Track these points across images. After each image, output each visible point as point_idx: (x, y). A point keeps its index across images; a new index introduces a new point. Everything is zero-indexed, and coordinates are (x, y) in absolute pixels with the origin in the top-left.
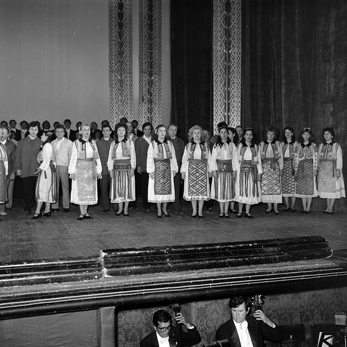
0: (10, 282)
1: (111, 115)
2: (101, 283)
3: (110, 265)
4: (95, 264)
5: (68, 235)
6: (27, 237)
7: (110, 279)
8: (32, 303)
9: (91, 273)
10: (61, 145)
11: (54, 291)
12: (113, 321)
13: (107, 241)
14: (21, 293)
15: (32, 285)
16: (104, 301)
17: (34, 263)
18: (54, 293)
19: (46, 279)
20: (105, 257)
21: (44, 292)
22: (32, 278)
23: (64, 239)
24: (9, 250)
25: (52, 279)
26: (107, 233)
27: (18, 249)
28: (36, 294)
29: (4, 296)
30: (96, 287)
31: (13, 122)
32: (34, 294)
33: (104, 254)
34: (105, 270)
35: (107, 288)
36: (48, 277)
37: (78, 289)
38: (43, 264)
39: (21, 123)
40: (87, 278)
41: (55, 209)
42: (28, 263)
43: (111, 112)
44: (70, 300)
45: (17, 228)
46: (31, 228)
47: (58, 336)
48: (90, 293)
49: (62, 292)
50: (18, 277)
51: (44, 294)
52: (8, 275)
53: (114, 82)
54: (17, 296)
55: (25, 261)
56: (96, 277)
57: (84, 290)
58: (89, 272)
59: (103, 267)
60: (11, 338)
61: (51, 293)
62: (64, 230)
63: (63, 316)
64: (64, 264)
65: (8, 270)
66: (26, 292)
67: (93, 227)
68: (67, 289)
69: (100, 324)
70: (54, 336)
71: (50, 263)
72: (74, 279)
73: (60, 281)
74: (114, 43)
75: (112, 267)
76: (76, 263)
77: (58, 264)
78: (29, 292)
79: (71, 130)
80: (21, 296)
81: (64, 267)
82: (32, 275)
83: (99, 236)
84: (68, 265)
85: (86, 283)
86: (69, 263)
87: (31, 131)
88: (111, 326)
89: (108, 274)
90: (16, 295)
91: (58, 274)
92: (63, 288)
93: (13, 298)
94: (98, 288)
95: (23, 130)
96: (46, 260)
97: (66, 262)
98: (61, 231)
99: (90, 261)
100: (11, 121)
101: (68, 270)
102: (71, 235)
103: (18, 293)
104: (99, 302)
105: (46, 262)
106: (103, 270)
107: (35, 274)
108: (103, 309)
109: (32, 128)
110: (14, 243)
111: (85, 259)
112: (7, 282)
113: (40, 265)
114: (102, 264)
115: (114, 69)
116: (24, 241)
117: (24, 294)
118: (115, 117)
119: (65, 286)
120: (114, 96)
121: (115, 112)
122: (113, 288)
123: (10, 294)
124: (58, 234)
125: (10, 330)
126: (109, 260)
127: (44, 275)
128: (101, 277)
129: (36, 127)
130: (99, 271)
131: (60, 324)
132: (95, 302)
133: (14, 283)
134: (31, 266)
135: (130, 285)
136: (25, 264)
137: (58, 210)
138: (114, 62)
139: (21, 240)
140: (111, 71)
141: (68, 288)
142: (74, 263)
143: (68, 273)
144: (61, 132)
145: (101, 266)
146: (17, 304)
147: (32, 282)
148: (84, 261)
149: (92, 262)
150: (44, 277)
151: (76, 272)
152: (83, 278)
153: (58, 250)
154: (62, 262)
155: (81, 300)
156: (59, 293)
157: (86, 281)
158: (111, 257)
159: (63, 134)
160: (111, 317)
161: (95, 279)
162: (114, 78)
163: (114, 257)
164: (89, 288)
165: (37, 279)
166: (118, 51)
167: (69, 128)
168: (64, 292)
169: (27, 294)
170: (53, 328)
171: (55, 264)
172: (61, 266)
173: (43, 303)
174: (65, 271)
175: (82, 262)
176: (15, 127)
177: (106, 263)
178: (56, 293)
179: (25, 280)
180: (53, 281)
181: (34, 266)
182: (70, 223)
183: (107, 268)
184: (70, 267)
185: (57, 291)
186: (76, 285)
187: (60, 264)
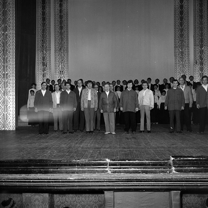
0: (119, 171)
1: (176, 74)
2: (171, 176)
3: (177, 166)
4: (167, 164)
5: (150, 146)
6: (127, 146)
7: (177, 174)
8: (131, 184)
9: (165, 170)
10: (146, 93)
11: (143, 178)
12: (179, 200)
13: (174, 151)
14: (125, 178)
15: (131, 173)
16: (173, 187)
17: (132, 161)
18: (144, 179)
20: (173, 160)
21: (137, 178)
22: (131, 169)
23: (148, 148)
24: (118, 153)
25: (142, 171)
26: (174, 146)
27: (123, 153)
28: (133, 179)
29: (116, 178)
30: (168, 178)
31: (119, 81)
32: (132, 179)
33: (172, 159)
34: (173, 168)
35: (175, 179)
36: (140, 169)
37: (157, 178)
38: (137, 162)
39: (123, 82)
40: (162, 172)
41: (142, 131)
42: (128, 161)
43: (176, 72)
44: (153, 184)
45: (122, 141)
46: (129, 141)
47: (146, 205)
48: (165, 181)
49: (148, 179)
50: (124, 168)
51: (138, 179)
52: (118, 167)
53: (177, 53)
54: (123, 179)
55: (127, 160)
56: (168, 172)
57: (161, 179)
58: (164, 169)
59: (172, 166)
60: (120, 202)
61: (142, 179)
62: (148, 143)
63: (149, 193)
64: (149, 163)
65: (118, 164)
66: (128, 177)
67: (165, 142)
69: (171, 201)
70: (144, 205)
71: (141, 162)
72: (155, 172)
73: (146, 172)
74: (177, 30)
75: (178, 167)
76: (156, 163)
77: (145, 163)
78: (130, 177)
79: (151, 84)
80: (125, 179)
81: (149, 165)
82: (131, 168)
83: (169, 148)
85: (162, 175)
86: (151, 163)
87: (128, 86)
88: (178, 203)
89: (175, 171)
90: (122, 178)
91: (145, 169)
92: (149, 177)
93: (121, 180)
94: (169, 179)
95: (124, 86)
96: (139, 160)
97: (150, 162)
98: (146, 144)
99: (164, 162)
100: (118, 80)
101: (151, 167)
102: (152, 146)
103: (124, 177)
104: (170, 187)
105: (139, 161)
106: (172, 168)
107: (133, 168)
108: (173, 192)
109: (129, 84)
110: (121, 149)
111: (161, 161)
112: (117, 171)
113: (135, 163)
114: (172, 164)
115: (177, 45)
116: (126, 148)
117: (127, 178)
118: (178, 75)
119: (150, 176)
120: (177, 62)
121: (178, 72)
122: (179, 180)
123: (119, 177)
124: (144, 145)
125: (120, 198)
126: (176, 162)
127: (138, 168)
128: (171, 172)
129: (131, 84)
130: (170, 168)
131: (147, 198)
132: (168, 187)
133: (121, 171)
134: (130, 163)
135: (190, 179)
136: (127, 161)
137: (144, 131)
138: (177, 41)
139: (124, 148)
140: (175, 47)
141: (151, 177)
142: (154, 163)
143: (151, 168)
144: (146, 85)
145: (171, 165)
146: (123, 184)
147: (131, 172)
148: (161, 162)
149: (165, 163)
150: (138, 170)
151: (156, 168)
152: (160, 172)
153: (145, 154)
154: (147, 162)
155: (159, 185)
156: (146, 179)
157: (162, 174)
158: (177, 161)
159: (147, 86)
160: (178, 197)
161: (168, 173)
162: (177, 51)
163: (179, 161)
164: (164, 178)
165: (134, 170)
166: (180, 34)
167: (150, 83)
170: (144, 200)
171: (143, 163)
172: (147, 164)
173: (137, 184)
174: (149, 167)
175: (159, 163)
176: (119, 84)
177: (174, 164)
178: (145, 179)
179: (127, 170)
181: (132, 163)
183: (175, 167)
184: (152, 165)
185: (145, 178)
186: (156, 176)
187: (146, 163)
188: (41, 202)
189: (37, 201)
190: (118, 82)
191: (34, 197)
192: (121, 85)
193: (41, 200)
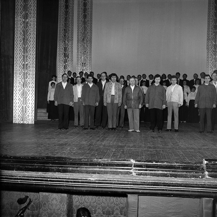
0: (145, 173)
1: (207, 69)
2: (204, 181)
3: (210, 170)
4: (199, 168)
5: (178, 147)
6: (153, 146)
7: (211, 179)
8: (158, 188)
9: (197, 174)
10: (174, 89)
11: (172, 182)
12: (212, 208)
13: (206, 153)
14: (151, 181)
15: (158, 177)
16: (205, 194)
17: (160, 163)
18: (172, 184)
19: (167, 174)
20: (207, 164)
21: (165, 182)
22: (158, 172)
23: (176, 149)
24: (143, 153)
25: (171, 174)
26: (205, 147)
27: (148, 153)
28: (161, 183)
29: (141, 181)
30: (200, 183)
32: (159, 183)
33: (206, 162)
34: (207, 173)
35: (208, 185)
36: (168, 173)
37: (188, 183)
38: (165, 164)
39: (149, 76)
40: (194, 176)
41: (169, 130)
42: (156, 162)
43: (207, 66)
44: (182, 190)
45: (147, 140)
46: (155, 141)
47: (173, 211)
48: (196, 187)
49: (177, 184)
50: (150, 170)
52: (144, 168)
54: (149, 183)
55: (154, 161)
56: (200, 177)
57: (192, 184)
58: (195, 173)
59: (205, 171)
60: (145, 207)
61: (170, 183)
62: (176, 143)
63: (177, 199)
64: (179, 166)
65: (144, 166)
66: (155, 181)
67: (195, 143)
68: (181, 182)
69: (203, 209)
70: (171, 211)
71: (170, 164)
72: (185, 177)
73: (176, 176)
75: (212, 171)
76: (187, 166)
77: (174, 165)
78: (157, 181)
79: (180, 79)
80: (151, 183)
81: (178, 168)
82: (158, 170)
83: (199, 149)
84: (181, 167)
85: (193, 180)
86: (182, 166)
87: (156, 80)
88: (210, 211)
89: (209, 176)
90: (148, 181)
91: (175, 172)
92: (178, 181)
93: (146, 183)
94: (202, 185)
95: (150, 80)
96: (167, 162)
97: (180, 164)
98: (174, 144)
99: (196, 165)
100: (143, 74)
101: (181, 170)
102: (181, 147)
103: (150, 180)
104: (202, 194)
105: (167, 163)
106: (205, 173)
107: (160, 170)
108: (204, 199)
109: (157, 78)
110: (146, 149)
112: (143, 173)
113: (163, 165)
114: (205, 168)
116: (152, 148)
117: (154, 182)
118: (209, 70)
119: (179, 180)
120: (210, 56)
122: (212, 186)
123: (145, 180)
124: (172, 145)
125: (144, 202)
126: (210, 166)
127: (166, 171)
128: (204, 178)
129: (159, 78)
130: (203, 173)
131: (175, 204)
132: (199, 194)
133: (148, 174)
134: (158, 165)
136: (154, 163)
137: (171, 130)
139: (150, 148)
142: (185, 166)
143: (181, 172)
145: (204, 169)
146: (149, 187)
147: (158, 175)
148: (192, 165)
149: (197, 166)
150: (166, 173)
151: (187, 172)
152: (191, 177)
153: (173, 156)
154: (178, 164)
155: (190, 191)
156: (175, 184)
157: (193, 178)
158: (211, 165)
159: (176, 81)
160: (210, 205)
161: (200, 178)
163: (213, 165)
164: (195, 183)
165: (161, 173)
168: (179, 184)
169: (155, 182)
171: (173, 165)
172: (176, 167)
173: (165, 189)
174: (179, 170)
175: (190, 166)
176: (145, 78)
177: (207, 168)
178: (173, 184)
179: (154, 173)
180: (172, 176)
181: (159, 165)
182: (180, 139)
183: (208, 171)
184: (182, 168)
185: (174, 183)
186: (186, 181)
187: (176, 165)
188: (58, 201)
189: (54, 201)
190: (144, 76)
191: (51, 196)
192: (146, 80)
193: (59, 199)
